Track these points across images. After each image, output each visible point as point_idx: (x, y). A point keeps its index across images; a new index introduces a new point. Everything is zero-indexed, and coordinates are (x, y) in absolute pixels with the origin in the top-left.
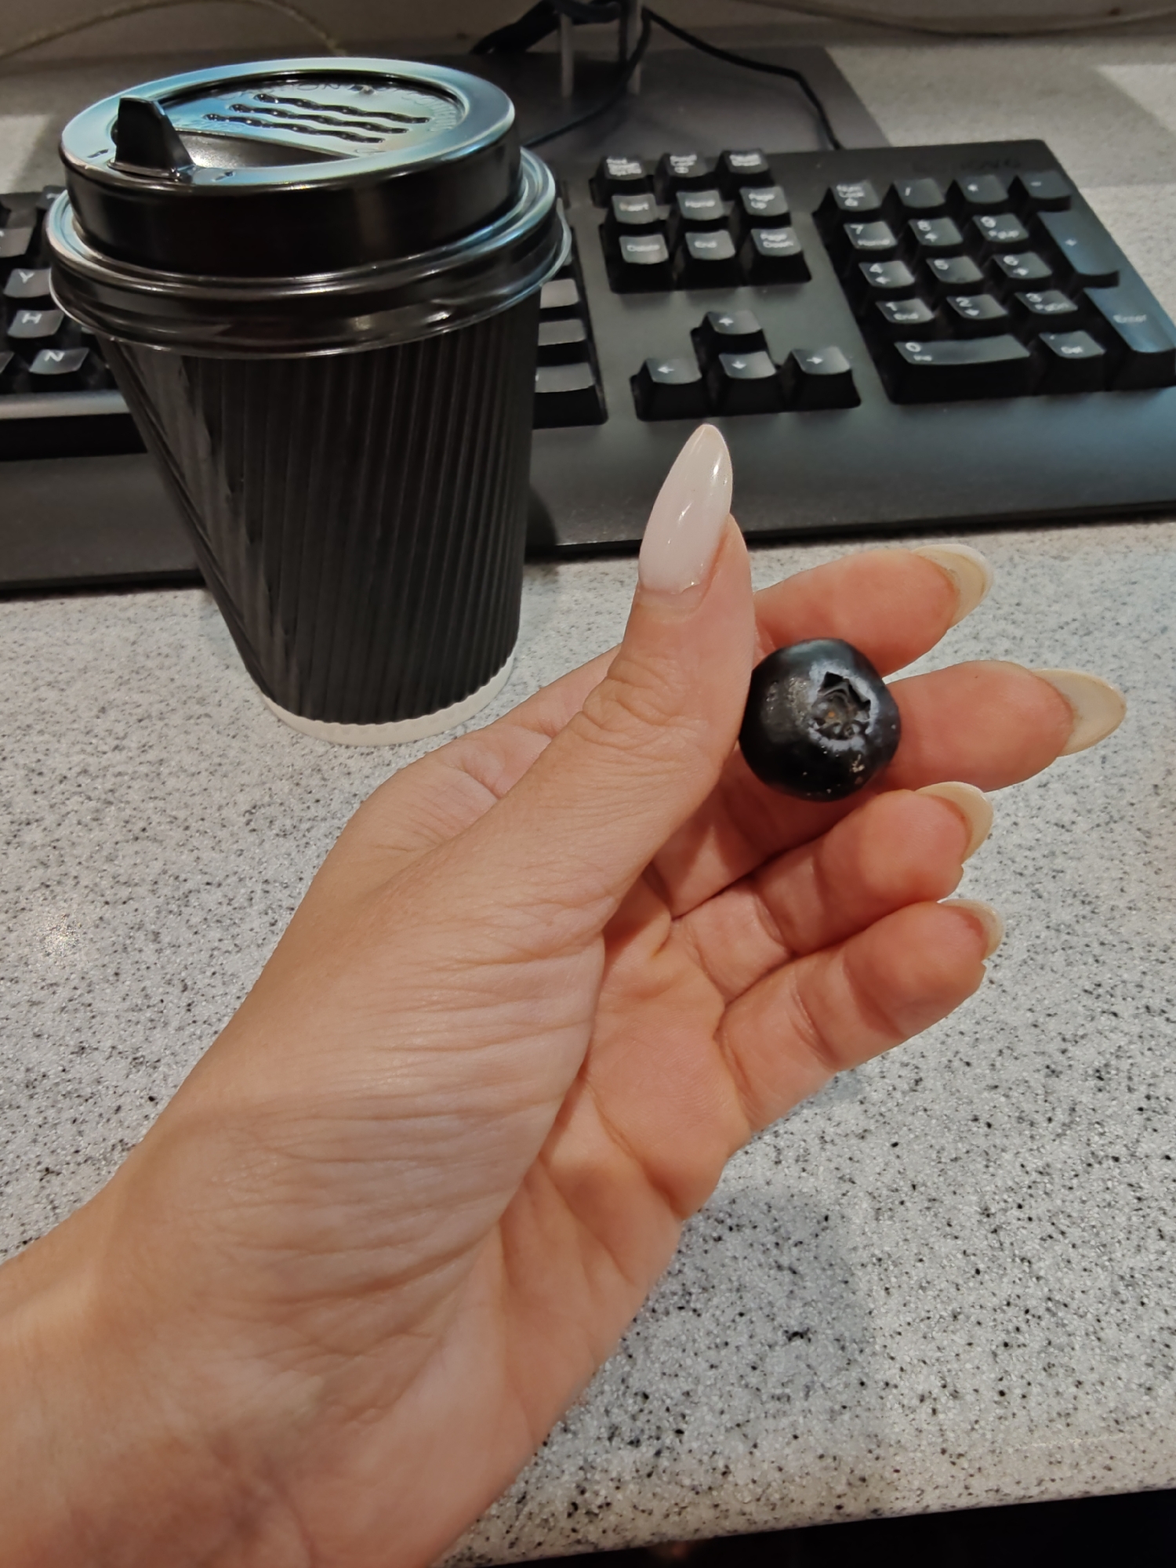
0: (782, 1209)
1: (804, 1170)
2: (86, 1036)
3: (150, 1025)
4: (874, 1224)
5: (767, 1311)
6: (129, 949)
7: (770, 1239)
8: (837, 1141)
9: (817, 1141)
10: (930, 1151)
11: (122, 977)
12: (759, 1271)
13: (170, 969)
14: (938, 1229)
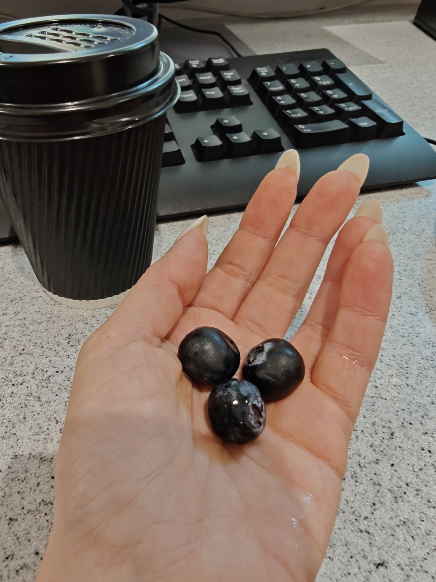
0: (353, 502)
1: (357, 482)
2: (16, 450)
3: (45, 441)
4: (396, 505)
5: (362, 554)
6: (28, 406)
7: (353, 518)
8: (367, 466)
9: (358, 467)
10: (409, 466)
11: (27, 419)
12: (352, 534)
13: (48, 413)
14: (425, 504)
